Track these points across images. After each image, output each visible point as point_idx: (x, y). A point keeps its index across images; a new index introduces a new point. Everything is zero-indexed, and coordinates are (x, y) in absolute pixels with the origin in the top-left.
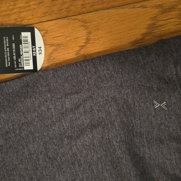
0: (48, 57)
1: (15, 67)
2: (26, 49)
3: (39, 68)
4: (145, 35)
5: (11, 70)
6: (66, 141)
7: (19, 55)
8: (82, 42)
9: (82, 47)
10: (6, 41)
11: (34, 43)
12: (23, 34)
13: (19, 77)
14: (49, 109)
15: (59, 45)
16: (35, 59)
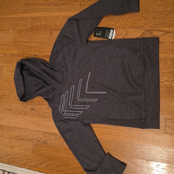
0: (115, 37)
1: (107, 37)
2: (111, 34)
3: (112, 39)
4: (140, 36)
5: (106, 38)
6: (114, 58)
7: (109, 35)
8: (124, 35)
9: (124, 36)
10: (107, 31)
11: (113, 33)
12: (111, 30)
13: (107, 40)
14: (112, 49)
15: (119, 34)
16: (112, 36)
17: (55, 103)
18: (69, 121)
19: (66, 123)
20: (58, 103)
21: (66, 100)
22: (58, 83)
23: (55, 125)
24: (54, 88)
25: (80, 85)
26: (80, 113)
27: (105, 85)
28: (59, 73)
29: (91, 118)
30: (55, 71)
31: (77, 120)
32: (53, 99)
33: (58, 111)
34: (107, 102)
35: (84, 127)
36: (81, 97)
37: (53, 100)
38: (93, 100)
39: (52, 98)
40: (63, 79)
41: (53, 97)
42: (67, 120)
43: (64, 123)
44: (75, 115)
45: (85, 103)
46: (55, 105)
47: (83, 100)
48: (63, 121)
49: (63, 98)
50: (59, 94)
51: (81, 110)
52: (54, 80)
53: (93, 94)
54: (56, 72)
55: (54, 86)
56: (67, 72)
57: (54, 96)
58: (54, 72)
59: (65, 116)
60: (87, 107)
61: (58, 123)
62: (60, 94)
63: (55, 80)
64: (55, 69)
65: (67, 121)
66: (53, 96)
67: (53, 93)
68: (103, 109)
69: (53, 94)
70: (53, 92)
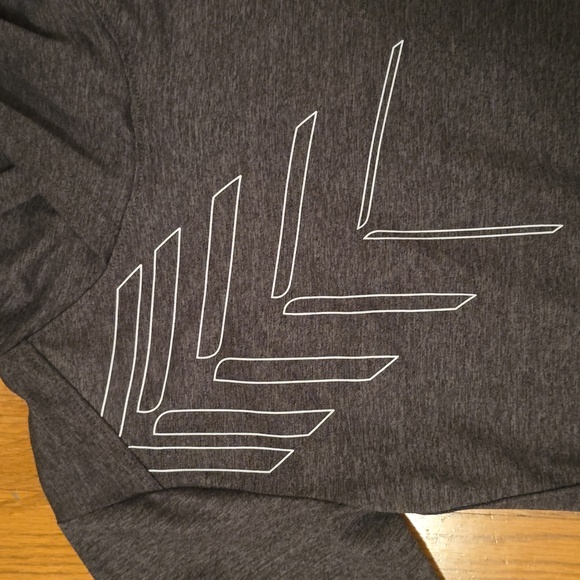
17: (55, 346)
18: (211, 505)
19: (176, 517)
20: (88, 343)
21: (163, 316)
22: (81, 150)
23: (64, 540)
24: (37, 207)
25: (298, 165)
26: (309, 421)
27: (548, 157)
28: (86, 60)
29: (423, 469)
30: (48, 35)
31: (288, 488)
32: (32, 309)
33: (92, 422)
34: (568, 312)
35: (362, 551)
36: (314, 277)
37: (34, 323)
38: (430, 303)
39: (19, 299)
40: (127, 116)
41: (29, 288)
42: (182, 489)
43: (162, 526)
44: (259, 441)
45: (351, 335)
46: (59, 360)
47: (336, 305)
48: (151, 505)
49: (128, 298)
50: (92, 257)
51: (312, 397)
52: (31, 130)
53: (428, 248)
54: (50, 46)
55: (43, 188)
56: (166, 45)
57: (40, 282)
58: (32, 39)
59: (160, 459)
60: (371, 366)
61: (94, 525)
62: (103, 259)
63: (47, 125)
64: (39, 20)
65: (185, 501)
66: (28, 281)
67: (28, 257)
68: (528, 380)
69: (35, 267)
70: (26, 244)
